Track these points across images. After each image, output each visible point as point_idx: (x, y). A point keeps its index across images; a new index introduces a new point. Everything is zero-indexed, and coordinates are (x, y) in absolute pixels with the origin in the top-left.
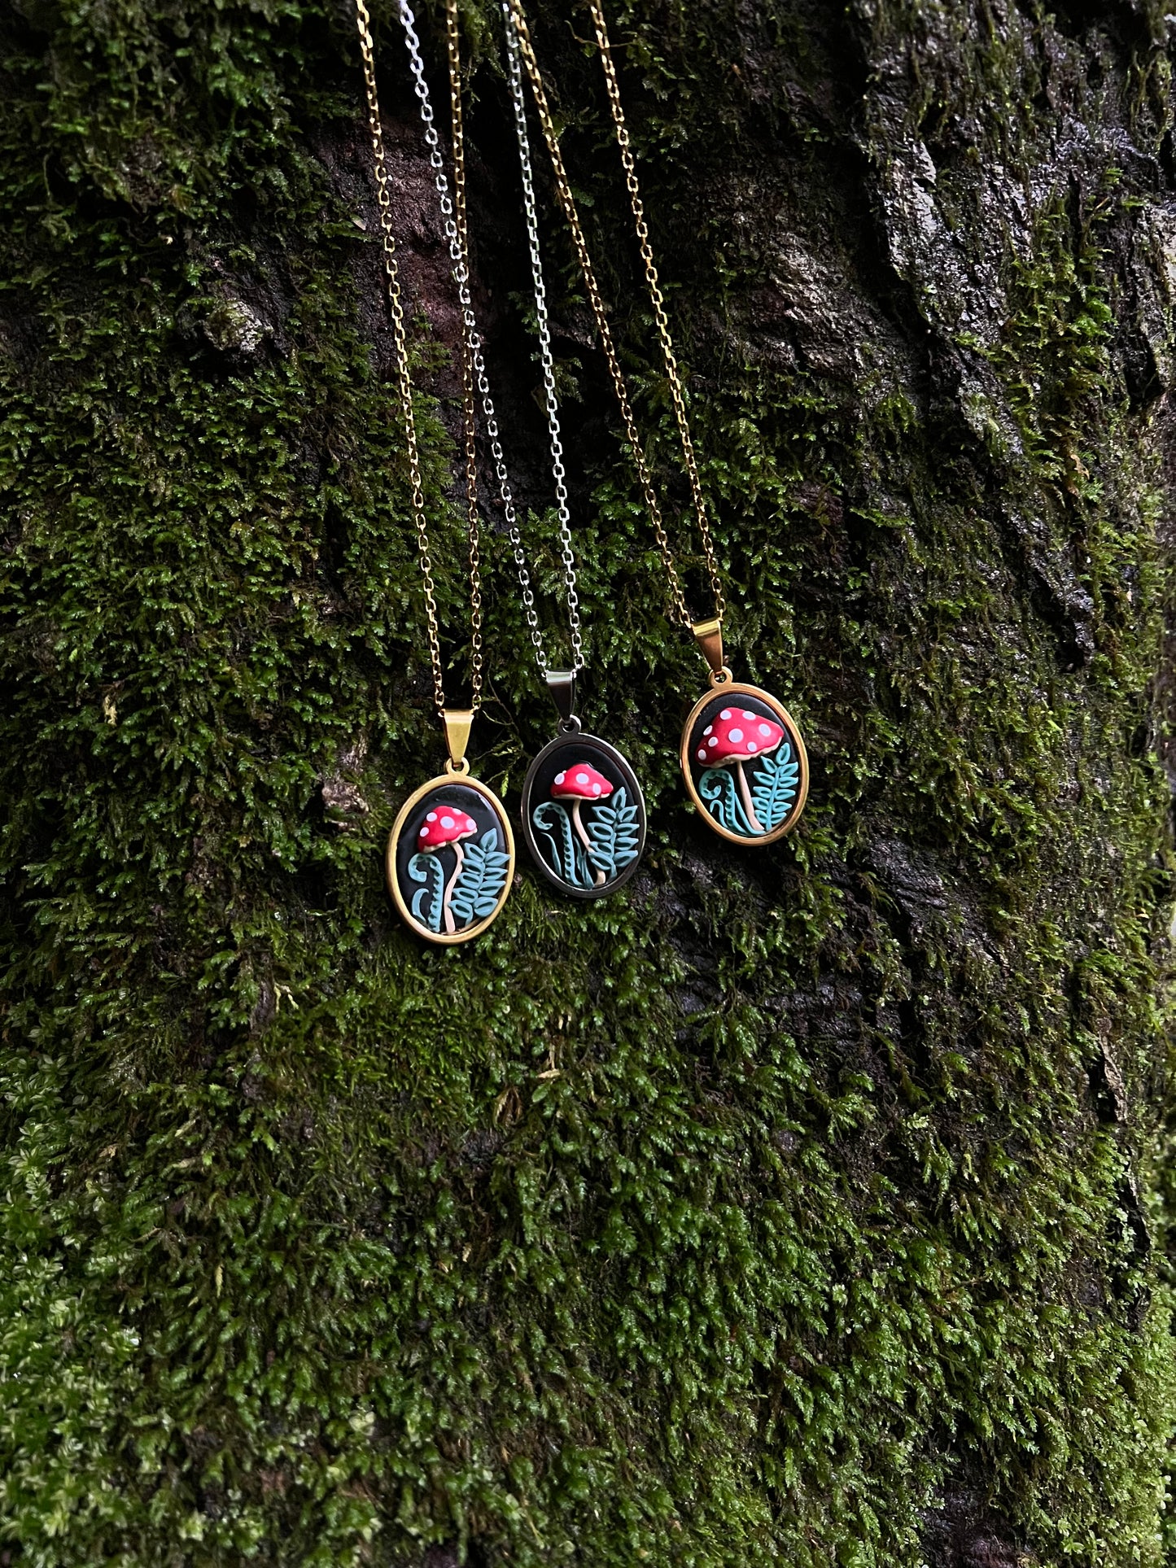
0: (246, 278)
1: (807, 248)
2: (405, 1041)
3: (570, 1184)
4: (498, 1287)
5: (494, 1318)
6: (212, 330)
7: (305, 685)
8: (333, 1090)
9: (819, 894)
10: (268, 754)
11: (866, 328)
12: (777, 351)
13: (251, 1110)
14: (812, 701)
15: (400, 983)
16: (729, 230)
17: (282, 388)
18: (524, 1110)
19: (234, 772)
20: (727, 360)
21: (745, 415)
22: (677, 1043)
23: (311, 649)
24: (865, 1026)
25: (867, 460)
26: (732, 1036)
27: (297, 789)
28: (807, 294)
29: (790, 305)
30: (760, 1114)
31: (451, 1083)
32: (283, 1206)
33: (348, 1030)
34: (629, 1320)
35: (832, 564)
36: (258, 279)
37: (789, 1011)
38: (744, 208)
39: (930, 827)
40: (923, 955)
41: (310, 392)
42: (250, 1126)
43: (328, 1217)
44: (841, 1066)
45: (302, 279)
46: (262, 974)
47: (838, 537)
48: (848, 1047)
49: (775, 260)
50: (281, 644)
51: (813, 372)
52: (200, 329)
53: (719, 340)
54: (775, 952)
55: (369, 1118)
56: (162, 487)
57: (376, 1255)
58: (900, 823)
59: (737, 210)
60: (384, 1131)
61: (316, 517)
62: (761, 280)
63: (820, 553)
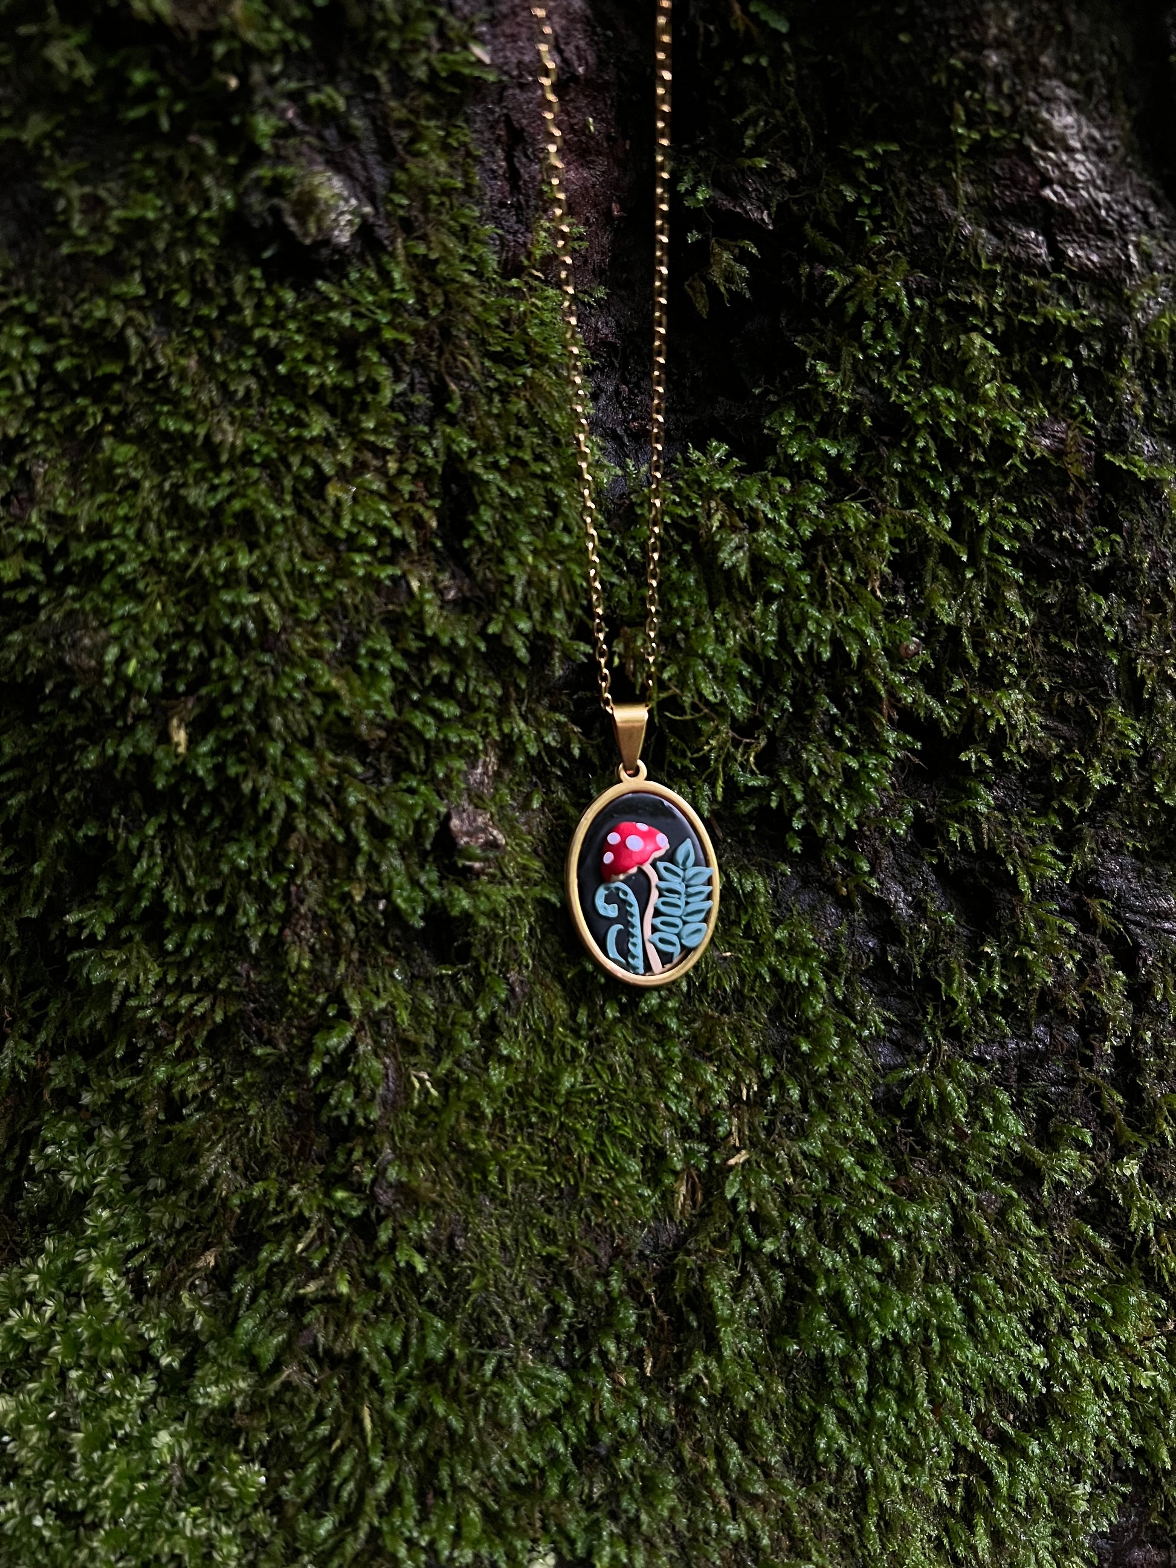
0: (330, 133)
1: (1076, 103)
2: (562, 1124)
3: (764, 1278)
4: (686, 1401)
5: (681, 1432)
6: (296, 215)
7: (425, 692)
8: (484, 1189)
9: (1041, 925)
10: (378, 778)
11: (1145, 216)
12: (1024, 245)
13: (390, 1224)
14: (1037, 690)
15: (549, 1051)
16: (975, 75)
17: (385, 294)
18: (705, 1199)
19: (341, 805)
20: (956, 253)
21: (975, 328)
22: (873, 1103)
23: (432, 645)
24: (1083, 1072)
25: (1129, 390)
26: (943, 1096)
27: (419, 824)
28: (1072, 166)
29: (1047, 182)
30: (965, 1178)
31: (622, 1172)
32: (436, 1332)
33: (495, 1114)
34: (831, 1421)
35: (1075, 523)
36: (347, 136)
37: (1002, 1060)
38: (999, 44)
39: (1167, 840)
40: (1148, 987)
41: (421, 297)
42: (392, 1245)
43: (491, 1343)
44: (1052, 1115)
45: (405, 135)
46: (385, 1049)
47: (1087, 491)
48: (1062, 1094)
49: (1034, 118)
50: (394, 641)
51: (1071, 274)
52: (276, 212)
53: (947, 225)
54: (990, 996)
55: (529, 1220)
56: (229, 435)
57: (549, 1382)
58: (1133, 836)
59: (989, 46)
60: (548, 1236)
61: (431, 470)
62: (1009, 145)
63: (1061, 507)
